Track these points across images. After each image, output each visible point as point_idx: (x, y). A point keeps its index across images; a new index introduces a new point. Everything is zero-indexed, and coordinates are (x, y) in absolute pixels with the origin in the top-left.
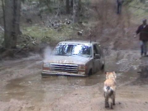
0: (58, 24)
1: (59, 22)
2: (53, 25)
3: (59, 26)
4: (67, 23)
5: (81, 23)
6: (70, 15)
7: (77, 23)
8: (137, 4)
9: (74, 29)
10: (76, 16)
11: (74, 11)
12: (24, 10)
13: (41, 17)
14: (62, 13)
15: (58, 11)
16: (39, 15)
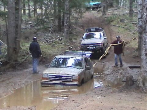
0: (51, 40)
1: (52, 38)
2: (47, 41)
4: (59, 39)
5: (71, 39)
7: (68, 40)
8: (118, 23)
9: (65, 45)
14: (55, 31)
15: (51, 29)
16: (35, 33)
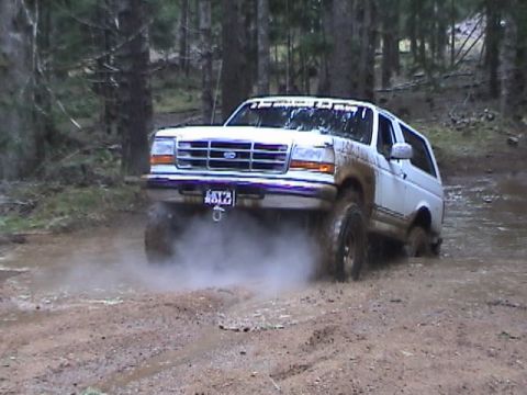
3: (468, 124)
6: (496, 102)
10: (508, 102)
11: (504, 92)
12: (397, 90)
13: (432, 105)
